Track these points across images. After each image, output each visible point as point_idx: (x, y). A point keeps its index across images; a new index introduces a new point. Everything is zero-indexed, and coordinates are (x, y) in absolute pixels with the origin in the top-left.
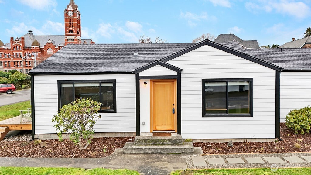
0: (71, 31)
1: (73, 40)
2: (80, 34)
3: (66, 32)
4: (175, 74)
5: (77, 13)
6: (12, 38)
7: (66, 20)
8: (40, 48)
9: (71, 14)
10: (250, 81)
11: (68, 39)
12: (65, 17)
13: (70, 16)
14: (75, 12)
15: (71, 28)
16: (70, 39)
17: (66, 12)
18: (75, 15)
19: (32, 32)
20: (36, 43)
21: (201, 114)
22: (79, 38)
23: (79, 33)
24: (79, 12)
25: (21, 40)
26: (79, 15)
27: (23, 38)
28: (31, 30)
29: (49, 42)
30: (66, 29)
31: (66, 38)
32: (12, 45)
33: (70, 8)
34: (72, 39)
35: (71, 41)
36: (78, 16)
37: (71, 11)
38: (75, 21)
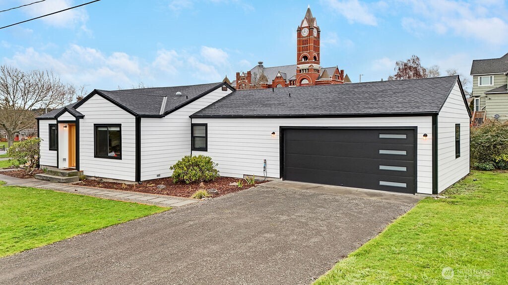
0: (306, 58)
1: (307, 70)
2: (319, 60)
3: (298, 60)
4: (74, 119)
5: (315, 31)
6: (238, 74)
7: (299, 42)
8: (267, 84)
9: (305, 33)
10: (119, 126)
11: (300, 70)
12: (298, 38)
13: (304, 36)
14: (311, 29)
15: (305, 53)
16: (303, 70)
17: (300, 30)
18: (311, 33)
19: (262, 64)
20: (263, 78)
21: (93, 155)
22: (315, 66)
23: (316, 59)
24: (318, 28)
25: (246, 76)
26: (319, 32)
27: (249, 73)
28: (261, 61)
29: (279, 75)
30: (299, 55)
31: (298, 67)
32: (237, 82)
33: (305, 24)
34: (305, 70)
35: (304, 72)
36: (315, 34)
37: (306, 28)
38: (310, 41)
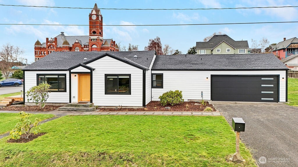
0: (94, 32)
1: (96, 40)
2: (102, 35)
3: (90, 33)
4: (89, 71)
5: (100, 17)
6: (47, 39)
7: (90, 22)
8: (69, 47)
9: (94, 18)
11: (91, 39)
12: (89, 20)
13: (94, 19)
14: (97, 16)
15: (94, 30)
16: (93, 39)
17: (91, 15)
18: (98, 18)
19: (64, 34)
20: (66, 43)
21: (104, 93)
22: (101, 38)
23: (101, 34)
24: (101, 16)
25: (54, 40)
26: (102, 18)
27: (56, 39)
28: (63, 32)
29: (77, 41)
30: (90, 30)
31: (90, 38)
32: (47, 44)
33: (94, 12)
34: (95, 39)
35: (94, 41)
36: (100, 19)
37: (95, 15)
38: (98, 23)
